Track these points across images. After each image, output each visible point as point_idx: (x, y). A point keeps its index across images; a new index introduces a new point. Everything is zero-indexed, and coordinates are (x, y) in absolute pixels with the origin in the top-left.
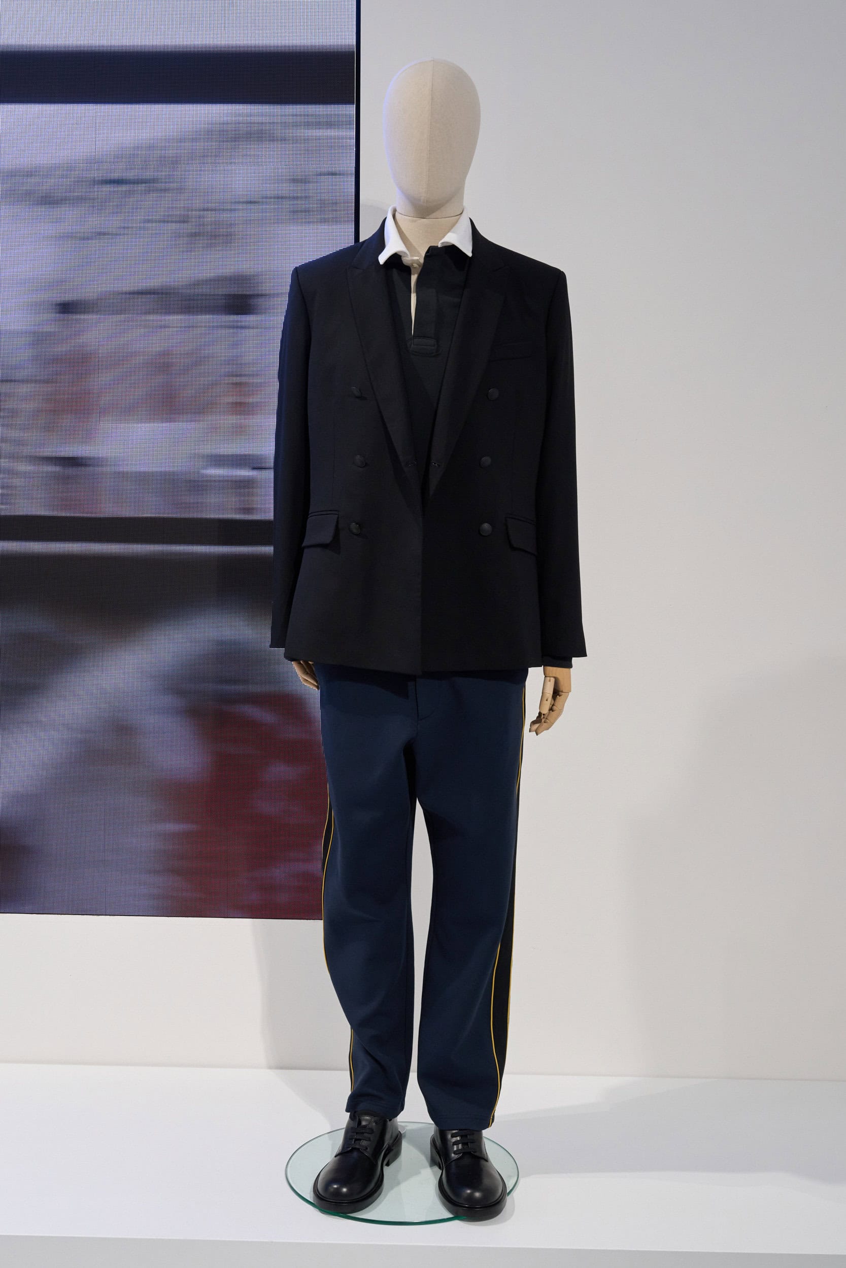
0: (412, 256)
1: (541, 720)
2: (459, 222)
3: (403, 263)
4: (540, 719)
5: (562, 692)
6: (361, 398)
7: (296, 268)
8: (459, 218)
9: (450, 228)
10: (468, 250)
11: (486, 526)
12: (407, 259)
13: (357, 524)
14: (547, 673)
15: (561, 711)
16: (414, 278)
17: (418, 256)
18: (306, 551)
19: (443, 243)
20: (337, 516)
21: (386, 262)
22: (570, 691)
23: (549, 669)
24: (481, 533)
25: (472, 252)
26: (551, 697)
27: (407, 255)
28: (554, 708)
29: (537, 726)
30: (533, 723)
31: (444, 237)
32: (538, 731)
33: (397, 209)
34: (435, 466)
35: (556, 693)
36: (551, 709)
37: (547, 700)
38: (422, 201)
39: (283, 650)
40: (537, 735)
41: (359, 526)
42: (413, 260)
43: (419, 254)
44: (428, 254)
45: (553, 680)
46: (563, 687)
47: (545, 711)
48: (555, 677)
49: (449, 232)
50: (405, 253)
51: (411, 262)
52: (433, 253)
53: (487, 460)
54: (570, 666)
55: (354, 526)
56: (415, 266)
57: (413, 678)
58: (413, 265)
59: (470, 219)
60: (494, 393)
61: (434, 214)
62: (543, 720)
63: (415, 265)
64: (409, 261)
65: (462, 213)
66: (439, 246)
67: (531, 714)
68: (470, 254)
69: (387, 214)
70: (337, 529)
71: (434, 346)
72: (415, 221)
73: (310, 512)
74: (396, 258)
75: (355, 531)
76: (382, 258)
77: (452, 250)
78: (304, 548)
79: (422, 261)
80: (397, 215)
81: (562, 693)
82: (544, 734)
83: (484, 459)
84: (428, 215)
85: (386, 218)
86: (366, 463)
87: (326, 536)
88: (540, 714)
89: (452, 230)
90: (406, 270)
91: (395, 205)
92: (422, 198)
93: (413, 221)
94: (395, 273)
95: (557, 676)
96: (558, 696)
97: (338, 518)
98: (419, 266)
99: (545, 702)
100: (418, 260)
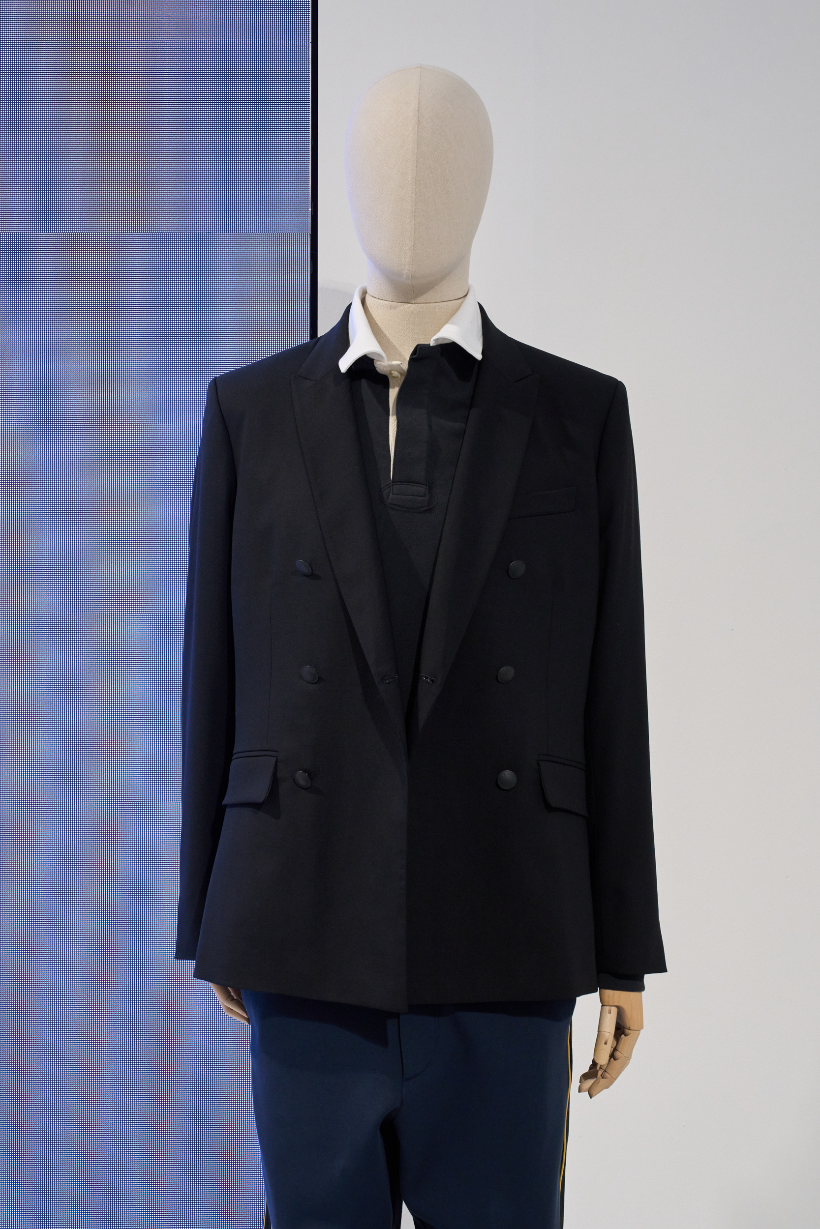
0: (390, 359)
1: (597, 1072)
2: (461, 308)
3: (377, 372)
4: (593, 1071)
5: (629, 1029)
6: (312, 576)
7: (215, 380)
8: (462, 302)
9: (448, 317)
10: (476, 350)
11: (508, 774)
12: (383, 364)
13: (305, 771)
14: (606, 999)
15: (628, 1058)
16: (393, 393)
17: (400, 360)
18: (228, 810)
19: (437, 340)
20: (273, 760)
21: (350, 369)
22: (642, 1028)
23: (609, 993)
24: (502, 787)
25: (483, 353)
26: (613, 1036)
27: (382, 356)
28: (617, 1054)
29: (590, 1082)
30: (585, 1077)
31: (438, 331)
32: (593, 1092)
33: (368, 292)
34: (428, 682)
35: (620, 1030)
36: (612, 1056)
37: (606, 1043)
38: (405, 276)
39: (193, 963)
40: (591, 1098)
41: (309, 775)
42: (392, 365)
43: (400, 356)
44: (414, 356)
45: (614, 1010)
46: (630, 1022)
47: (603, 1060)
48: (618, 1007)
49: (446, 323)
50: (379, 355)
51: (388, 369)
52: (421, 355)
53: (507, 672)
54: (640, 988)
55: (301, 777)
56: (394, 375)
57: (397, 1016)
58: (392, 374)
59: (479, 304)
60: (518, 566)
61: (425, 296)
62: (600, 1073)
63: (395, 373)
64: (386, 367)
65: (467, 295)
66: (432, 344)
67: (580, 1064)
68: (479, 356)
69: (353, 298)
70: (275, 781)
71: (424, 496)
72: (395, 307)
73: (235, 751)
74: (365, 364)
75: (302, 782)
76: (345, 364)
77: (451, 350)
78: (226, 806)
79: (405, 367)
80: (368, 300)
81: (629, 1031)
82: (603, 1096)
83: (503, 669)
84: (414, 298)
85: (350, 305)
86: (320, 678)
87: (259, 792)
88: (594, 1064)
89: (450, 321)
90: (382, 381)
91: (364, 284)
92: (405, 272)
93: (391, 307)
94: (365, 386)
95: (621, 1004)
96: (623, 1036)
97: (276, 762)
98: (401, 374)
99: (602, 1046)
100: (399, 365)
